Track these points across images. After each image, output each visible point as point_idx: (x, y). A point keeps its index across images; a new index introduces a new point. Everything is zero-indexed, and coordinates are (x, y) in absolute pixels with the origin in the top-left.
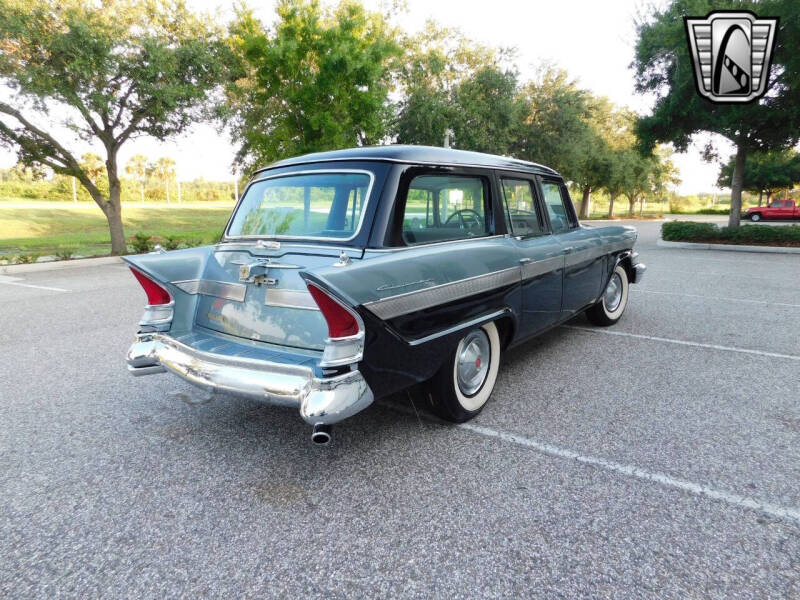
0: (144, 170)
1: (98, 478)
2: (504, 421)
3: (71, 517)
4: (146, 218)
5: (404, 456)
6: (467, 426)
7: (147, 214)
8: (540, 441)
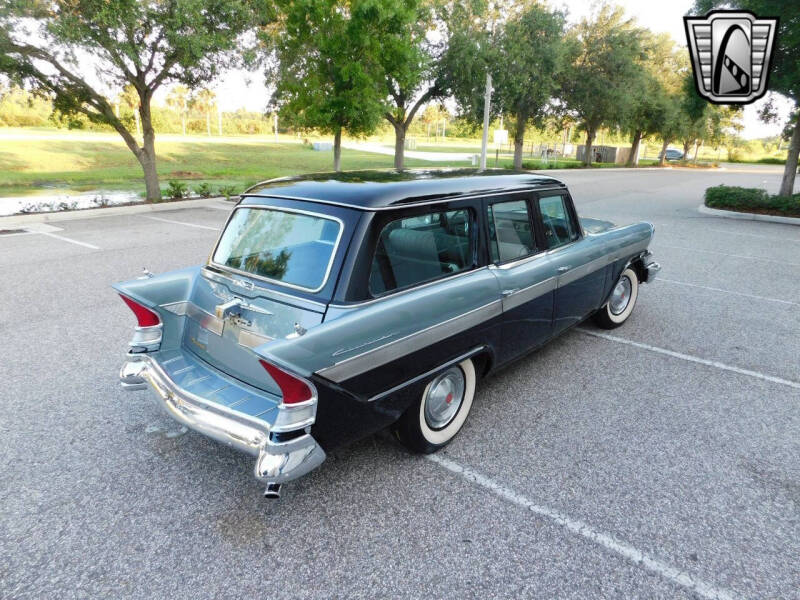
0: (185, 102)
1: (86, 498)
2: (472, 453)
3: (55, 544)
4: (187, 153)
5: (366, 492)
6: (434, 458)
7: (188, 148)
8: (499, 483)
